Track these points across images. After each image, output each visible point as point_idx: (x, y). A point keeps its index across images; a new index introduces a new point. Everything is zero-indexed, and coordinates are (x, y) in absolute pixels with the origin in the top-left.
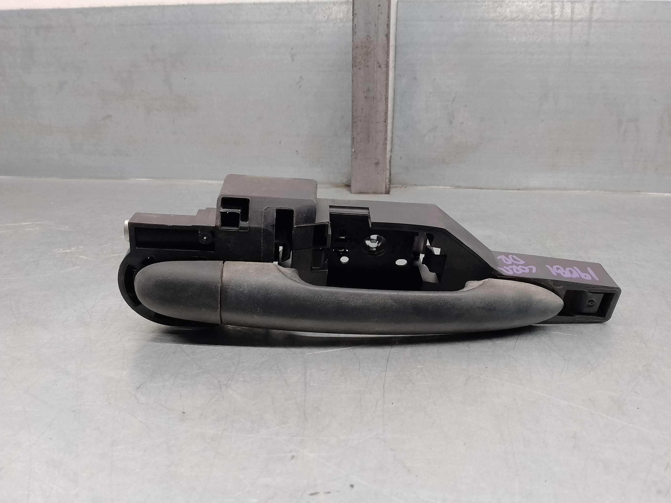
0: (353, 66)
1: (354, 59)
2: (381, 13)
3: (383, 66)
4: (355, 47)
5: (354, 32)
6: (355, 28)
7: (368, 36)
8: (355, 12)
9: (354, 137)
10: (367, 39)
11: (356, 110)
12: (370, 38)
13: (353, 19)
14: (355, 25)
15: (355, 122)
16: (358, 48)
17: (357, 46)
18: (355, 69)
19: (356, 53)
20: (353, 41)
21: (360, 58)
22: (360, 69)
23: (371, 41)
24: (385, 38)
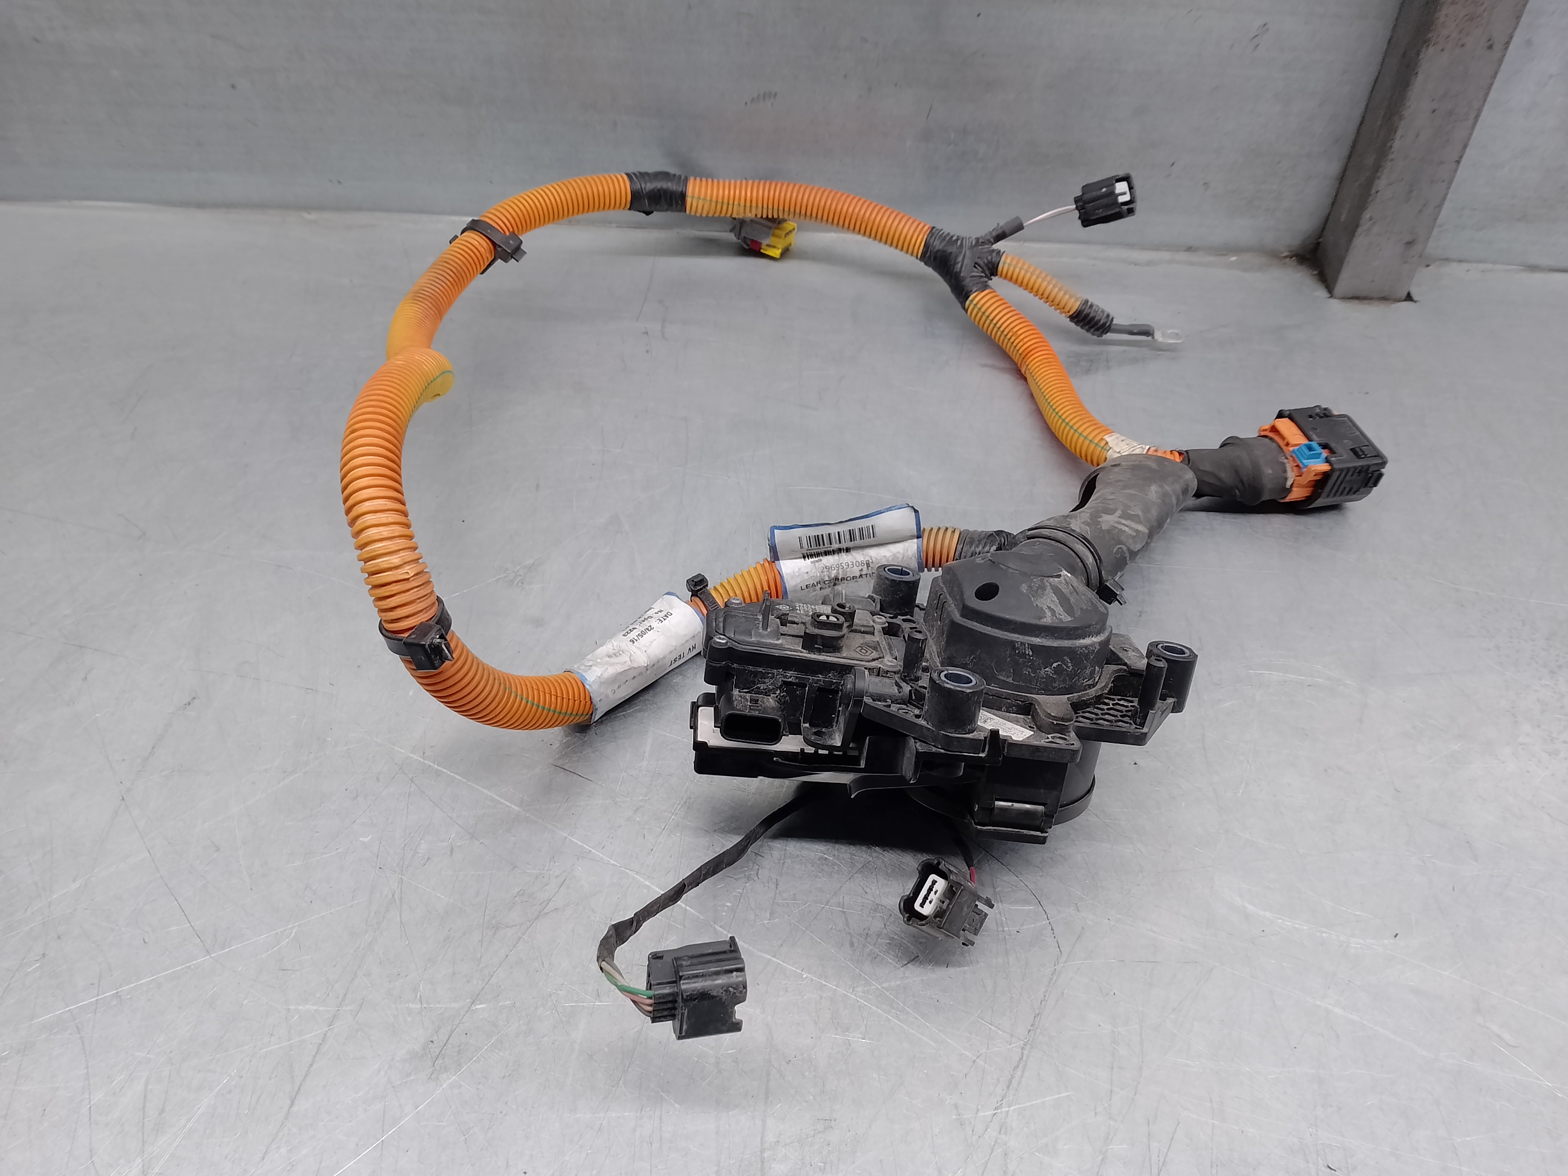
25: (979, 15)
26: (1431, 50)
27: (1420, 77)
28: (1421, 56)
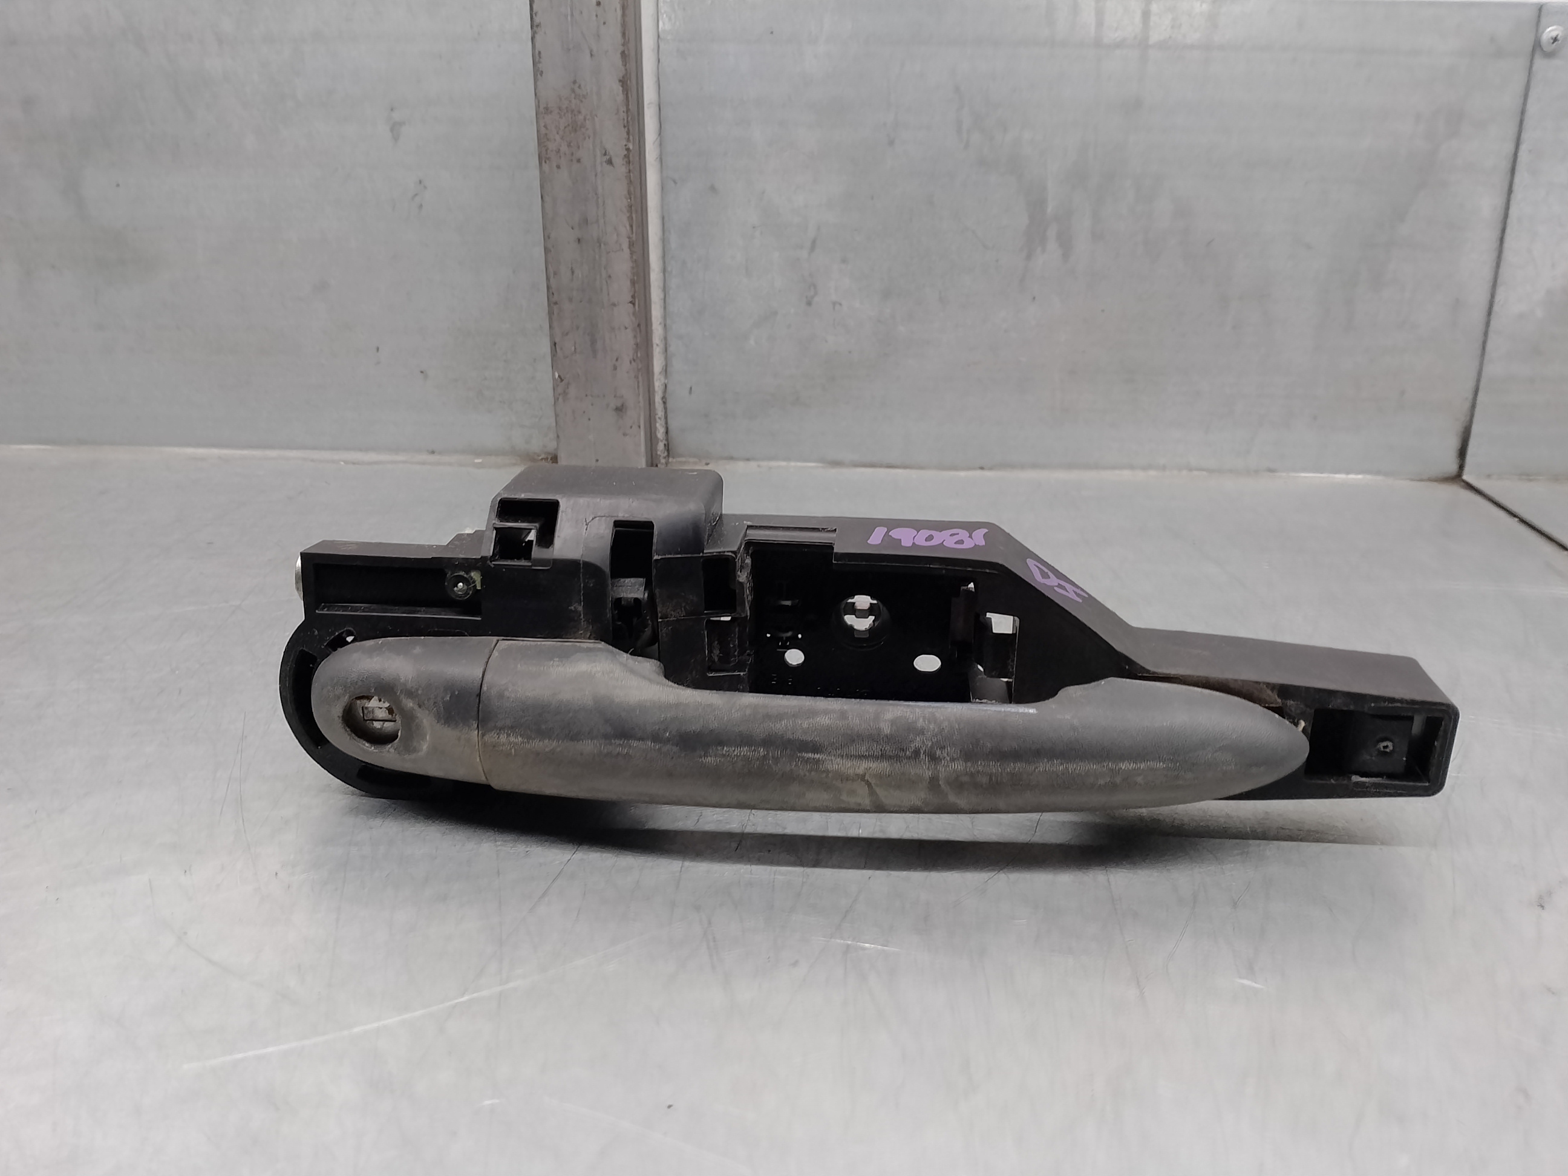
0: (543, 159)
1: (542, 140)
2: (604, 23)
3: (618, 160)
4: (542, 111)
5: (538, 73)
6: (540, 62)
7: (575, 82)
8: (537, 20)
9: (557, 340)
10: (573, 91)
11: (555, 274)
12: (579, 87)
13: (533, 39)
14: (540, 53)
15: (556, 303)
16: (551, 112)
17: (546, 109)
18: (546, 167)
19: (545, 126)
20: (536, 95)
21: (558, 137)
22: (558, 167)
23: (584, 96)
24: (618, 89)
27: (548, 200)
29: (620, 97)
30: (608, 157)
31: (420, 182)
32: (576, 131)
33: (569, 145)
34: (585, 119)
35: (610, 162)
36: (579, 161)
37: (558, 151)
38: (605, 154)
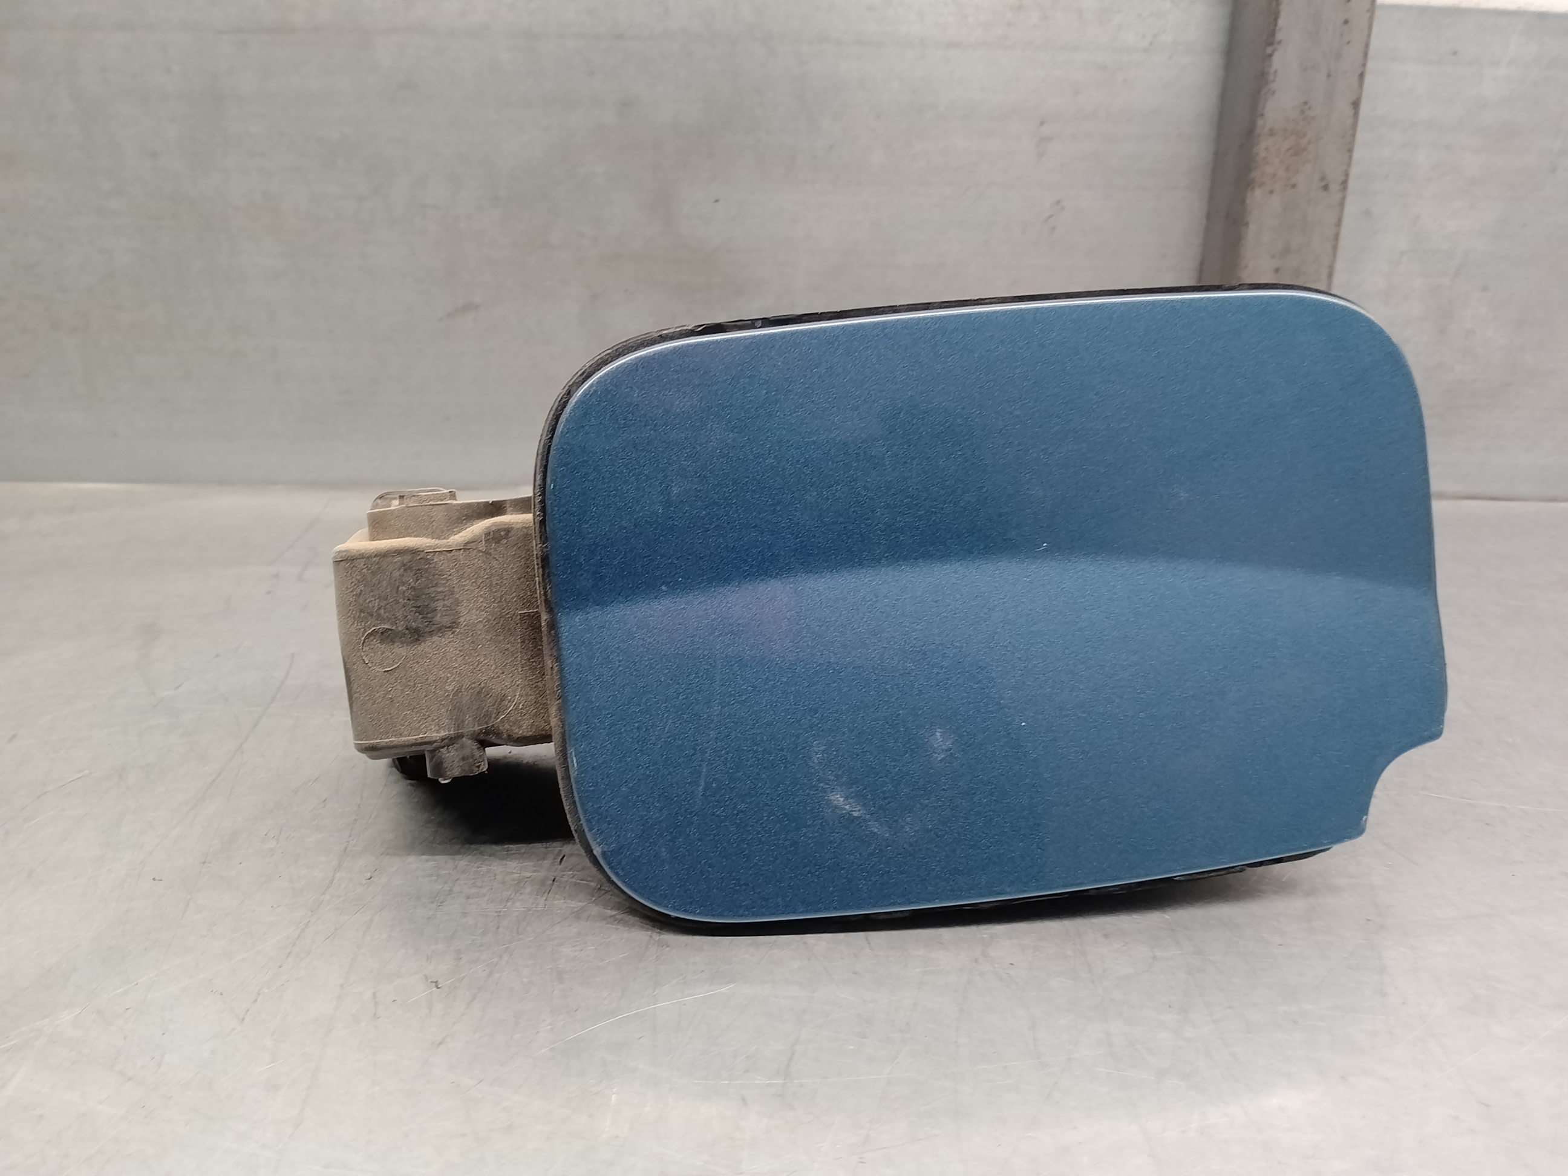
1: (1260, 163)
2: (1349, 42)
3: (1335, 187)
4: (1267, 132)
6: (1274, 81)
7: (1306, 103)
10: (1302, 112)
12: (1310, 108)
14: (1276, 72)
16: (1276, 134)
17: (1271, 130)
19: (1268, 149)
22: (1272, 192)
23: (1313, 118)
24: (1349, 111)
25: (717, 201)
26: (1258, 192)
27: (1253, 227)
28: (1248, 201)
29: (1349, 121)
30: (1323, 183)
31: (1058, 202)
32: (1296, 154)
33: (1287, 169)
34: (1309, 143)
35: (1326, 188)
36: (1294, 186)
37: (1274, 175)
38: (1323, 179)
